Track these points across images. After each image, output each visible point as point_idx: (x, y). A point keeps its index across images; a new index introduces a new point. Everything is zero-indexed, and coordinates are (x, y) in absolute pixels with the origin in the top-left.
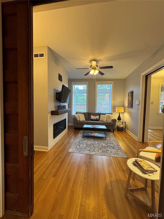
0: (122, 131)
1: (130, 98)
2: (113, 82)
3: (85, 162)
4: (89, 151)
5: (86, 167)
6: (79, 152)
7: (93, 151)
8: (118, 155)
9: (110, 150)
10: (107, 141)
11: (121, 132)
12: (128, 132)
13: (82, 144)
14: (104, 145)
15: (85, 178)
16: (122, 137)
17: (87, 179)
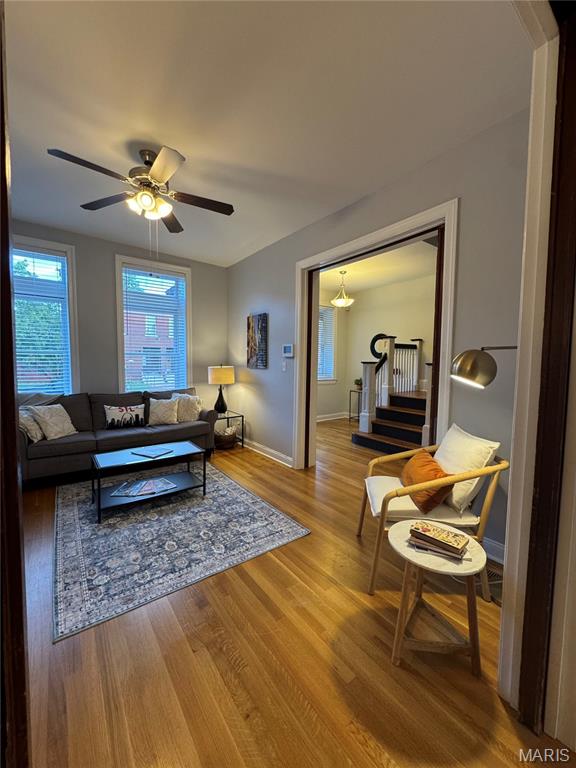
0: (232, 448)
1: (258, 336)
2: (189, 269)
3: (193, 638)
4: (173, 571)
5: (214, 659)
6: (126, 603)
7: (189, 566)
8: (283, 536)
9: (248, 529)
10: (214, 499)
11: (232, 452)
12: (254, 446)
13: (110, 554)
14: (212, 518)
15: (248, 716)
16: (246, 468)
17: (256, 708)
